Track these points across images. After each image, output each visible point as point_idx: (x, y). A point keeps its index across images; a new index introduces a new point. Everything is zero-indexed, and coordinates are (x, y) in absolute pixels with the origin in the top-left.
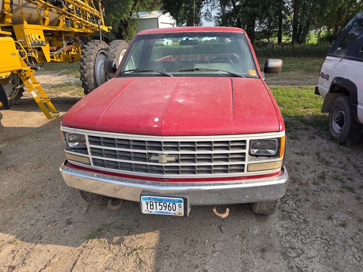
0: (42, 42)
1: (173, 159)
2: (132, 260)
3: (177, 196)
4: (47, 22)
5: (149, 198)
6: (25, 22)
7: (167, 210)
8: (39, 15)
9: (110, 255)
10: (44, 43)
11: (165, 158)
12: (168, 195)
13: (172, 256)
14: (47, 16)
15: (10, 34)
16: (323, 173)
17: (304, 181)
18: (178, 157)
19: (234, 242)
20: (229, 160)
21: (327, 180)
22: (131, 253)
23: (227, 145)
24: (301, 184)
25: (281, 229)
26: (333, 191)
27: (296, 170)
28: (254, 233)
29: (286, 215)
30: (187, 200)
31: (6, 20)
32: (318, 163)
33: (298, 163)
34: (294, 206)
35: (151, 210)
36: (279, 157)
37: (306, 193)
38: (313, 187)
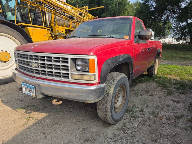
0: (63, 34)
1: (36, 65)
2: (24, 121)
3: (32, 84)
4: (70, 27)
5: (24, 84)
6: (57, 25)
7: (30, 93)
8: (68, 24)
9: (20, 116)
10: (64, 34)
11: (34, 64)
12: (30, 84)
13: (41, 125)
14: (71, 25)
15: (50, 29)
16: (183, 116)
17: (161, 116)
18: (39, 65)
19: (76, 131)
20: (61, 69)
21: (181, 120)
22: (27, 118)
23: (59, 60)
24: (155, 117)
25: (112, 134)
26: (179, 127)
27: (162, 109)
28: (93, 130)
29: (124, 129)
30: (35, 87)
31: (52, 24)
32: (186, 109)
33: (168, 106)
34: (136, 126)
35: (25, 91)
36: (89, 72)
37: (154, 122)
38: (164, 120)
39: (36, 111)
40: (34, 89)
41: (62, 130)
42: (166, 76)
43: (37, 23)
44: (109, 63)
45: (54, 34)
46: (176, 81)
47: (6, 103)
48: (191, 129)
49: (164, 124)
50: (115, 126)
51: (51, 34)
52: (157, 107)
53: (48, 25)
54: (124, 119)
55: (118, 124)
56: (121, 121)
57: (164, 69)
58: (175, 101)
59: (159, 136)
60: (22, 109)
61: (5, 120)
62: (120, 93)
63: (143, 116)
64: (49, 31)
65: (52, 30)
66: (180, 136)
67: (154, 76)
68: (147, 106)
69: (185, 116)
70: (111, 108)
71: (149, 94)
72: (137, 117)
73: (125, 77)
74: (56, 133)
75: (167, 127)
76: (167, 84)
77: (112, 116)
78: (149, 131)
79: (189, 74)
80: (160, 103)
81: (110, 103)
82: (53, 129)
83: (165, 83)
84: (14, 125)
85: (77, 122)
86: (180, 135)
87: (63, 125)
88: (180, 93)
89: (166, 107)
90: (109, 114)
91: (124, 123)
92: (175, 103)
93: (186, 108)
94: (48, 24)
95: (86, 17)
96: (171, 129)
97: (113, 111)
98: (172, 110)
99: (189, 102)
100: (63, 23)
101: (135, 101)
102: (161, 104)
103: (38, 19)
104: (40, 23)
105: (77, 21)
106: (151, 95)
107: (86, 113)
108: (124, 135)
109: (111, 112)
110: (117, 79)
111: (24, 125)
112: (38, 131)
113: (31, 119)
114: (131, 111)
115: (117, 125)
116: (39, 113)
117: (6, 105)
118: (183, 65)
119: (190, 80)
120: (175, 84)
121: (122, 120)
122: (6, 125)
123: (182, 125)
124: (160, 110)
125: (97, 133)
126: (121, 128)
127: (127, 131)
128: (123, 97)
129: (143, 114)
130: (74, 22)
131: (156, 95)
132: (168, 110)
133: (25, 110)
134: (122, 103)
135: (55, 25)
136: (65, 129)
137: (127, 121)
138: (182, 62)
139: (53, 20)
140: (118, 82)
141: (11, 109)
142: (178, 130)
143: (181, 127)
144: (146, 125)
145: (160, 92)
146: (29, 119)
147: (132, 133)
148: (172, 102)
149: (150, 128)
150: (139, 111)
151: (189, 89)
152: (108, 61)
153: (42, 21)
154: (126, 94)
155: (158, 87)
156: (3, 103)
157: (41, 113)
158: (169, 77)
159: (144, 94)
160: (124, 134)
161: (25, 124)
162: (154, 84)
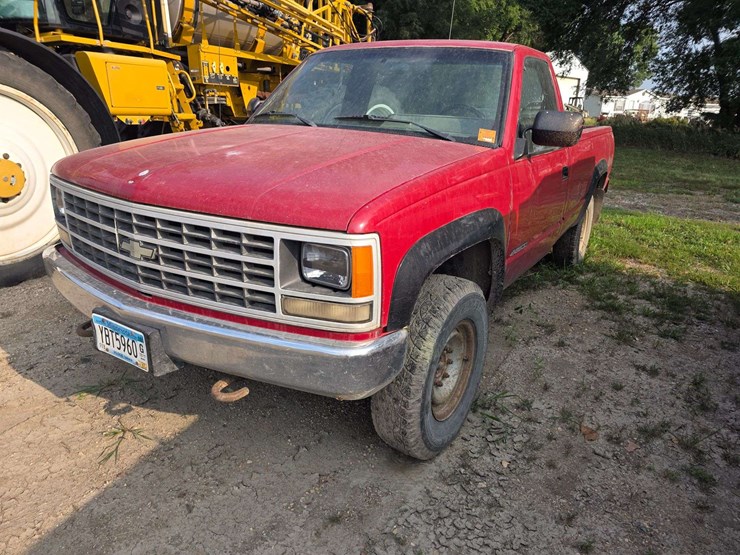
0: (232, 78)
1: (148, 252)
2: (105, 444)
3: (133, 324)
4: (259, 49)
5: (103, 320)
6: (205, 42)
7: (126, 354)
8: (249, 34)
9: (85, 425)
10: (235, 80)
11: (138, 248)
12: (127, 322)
13: (167, 462)
14: (262, 38)
16: (665, 426)
17: (590, 426)
18: (157, 251)
19: (297, 484)
20: (245, 277)
21: (658, 442)
22: (115, 433)
23: (236, 242)
24: (572, 429)
25: (420, 497)
26: (650, 469)
27: (596, 398)
28: (355, 482)
29: (463, 476)
30: (148, 338)
31: (184, 38)
32: (678, 402)
33: (617, 388)
34: (505, 465)
35: (107, 346)
36: (350, 295)
37: (568, 450)
38: (601, 444)
39: (143, 405)
40: (144, 344)
41: (247, 482)
42: (617, 263)
43: (125, 30)
44: (422, 254)
45: (193, 79)
46: (653, 284)
47: (24, 370)
48: (688, 479)
49: (599, 459)
50: (432, 466)
51: (183, 81)
52: (581, 391)
53: (171, 41)
54: (465, 440)
55: (442, 458)
56: (451, 445)
57: (615, 231)
58: (644, 369)
59: (581, 504)
60: (90, 396)
61: (30, 438)
62: (455, 348)
63: (531, 426)
64: (174, 65)
65: (185, 62)
66: (651, 503)
67: (574, 261)
68: (546, 388)
69: (672, 429)
70: (423, 409)
71: (555, 339)
72: (510, 430)
73: (474, 296)
74: (224, 494)
75: (611, 470)
76: (621, 298)
77: (424, 435)
78: (549, 485)
79: (701, 256)
80: (590, 377)
81: (420, 396)
82: (212, 476)
83: (612, 291)
84: (70, 462)
85: (298, 448)
86: (651, 499)
87: (249, 462)
88: (664, 335)
89: (609, 393)
90: (414, 430)
91: (464, 456)
92: (644, 376)
93: (678, 398)
94: (170, 36)
95: (321, 9)
96: (623, 476)
97: (429, 418)
98: (632, 404)
99: (690, 372)
100: (231, 33)
101: (504, 367)
102: (595, 378)
103: (128, 12)
104: (134, 33)
105: (286, 27)
106: (561, 344)
107: (329, 416)
108: (462, 499)
109: (422, 423)
110: (446, 308)
111: (106, 459)
112: (158, 482)
113: (129, 435)
114: (489, 408)
115: (438, 460)
116: (156, 412)
117: (25, 375)
118: (683, 214)
119: (704, 284)
120: (647, 297)
121: (458, 443)
122: (39, 460)
123: (661, 463)
124: (589, 404)
125: (370, 494)
126: (454, 474)
127: (472, 487)
128: (465, 361)
129: (529, 420)
130: (277, 31)
131: (580, 341)
132: (615, 405)
133: (103, 402)
134: (459, 382)
135: (198, 40)
136: (255, 475)
137: (475, 445)
138: (679, 202)
139: (189, 16)
140: (451, 316)
141: (49, 394)
142: (645, 480)
143: (657, 468)
144: (537, 462)
145: (594, 331)
146: (121, 435)
147: (489, 493)
148: (634, 371)
149: (550, 474)
150: (518, 408)
151: (698, 318)
152: (420, 248)
153: (143, 22)
154: (476, 351)
155: (587, 308)
156: (14, 368)
157: (162, 413)
158: (628, 266)
159: (535, 338)
160: (464, 497)
161: (110, 455)
162: (574, 297)
